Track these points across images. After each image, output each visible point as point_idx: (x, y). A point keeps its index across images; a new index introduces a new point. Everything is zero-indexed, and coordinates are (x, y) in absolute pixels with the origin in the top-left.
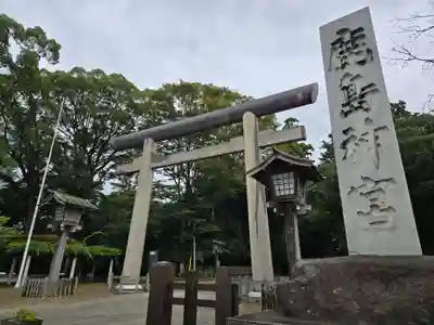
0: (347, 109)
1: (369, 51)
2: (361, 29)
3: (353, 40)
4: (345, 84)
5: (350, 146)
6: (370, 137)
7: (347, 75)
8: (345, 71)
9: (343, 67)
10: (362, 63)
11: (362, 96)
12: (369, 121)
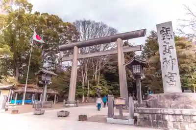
0: (164, 52)
1: (171, 35)
2: (169, 28)
3: (167, 31)
4: (164, 44)
5: (165, 63)
6: (171, 61)
7: (165, 42)
8: (164, 41)
9: (164, 39)
10: (169, 39)
11: (169, 49)
12: (170, 56)
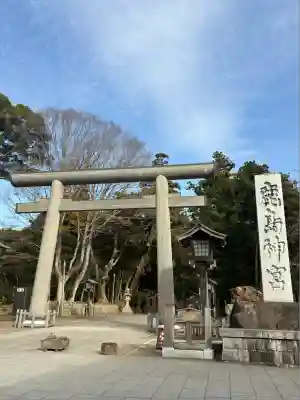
1: (279, 199)
3: (272, 190)
4: (267, 213)
6: (277, 246)
7: (268, 210)
8: (267, 207)
9: (266, 204)
10: (275, 205)
11: (274, 223)
12: (277, 237)
